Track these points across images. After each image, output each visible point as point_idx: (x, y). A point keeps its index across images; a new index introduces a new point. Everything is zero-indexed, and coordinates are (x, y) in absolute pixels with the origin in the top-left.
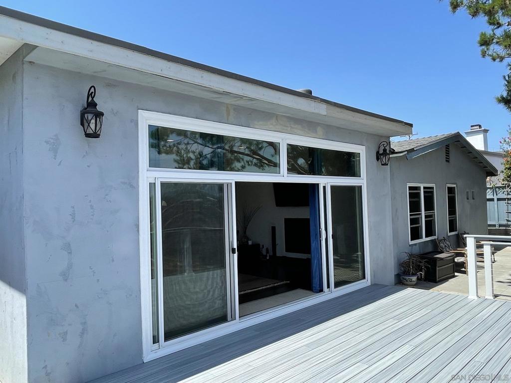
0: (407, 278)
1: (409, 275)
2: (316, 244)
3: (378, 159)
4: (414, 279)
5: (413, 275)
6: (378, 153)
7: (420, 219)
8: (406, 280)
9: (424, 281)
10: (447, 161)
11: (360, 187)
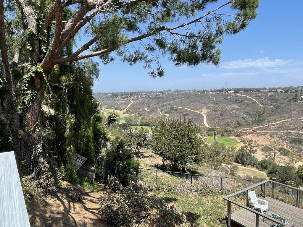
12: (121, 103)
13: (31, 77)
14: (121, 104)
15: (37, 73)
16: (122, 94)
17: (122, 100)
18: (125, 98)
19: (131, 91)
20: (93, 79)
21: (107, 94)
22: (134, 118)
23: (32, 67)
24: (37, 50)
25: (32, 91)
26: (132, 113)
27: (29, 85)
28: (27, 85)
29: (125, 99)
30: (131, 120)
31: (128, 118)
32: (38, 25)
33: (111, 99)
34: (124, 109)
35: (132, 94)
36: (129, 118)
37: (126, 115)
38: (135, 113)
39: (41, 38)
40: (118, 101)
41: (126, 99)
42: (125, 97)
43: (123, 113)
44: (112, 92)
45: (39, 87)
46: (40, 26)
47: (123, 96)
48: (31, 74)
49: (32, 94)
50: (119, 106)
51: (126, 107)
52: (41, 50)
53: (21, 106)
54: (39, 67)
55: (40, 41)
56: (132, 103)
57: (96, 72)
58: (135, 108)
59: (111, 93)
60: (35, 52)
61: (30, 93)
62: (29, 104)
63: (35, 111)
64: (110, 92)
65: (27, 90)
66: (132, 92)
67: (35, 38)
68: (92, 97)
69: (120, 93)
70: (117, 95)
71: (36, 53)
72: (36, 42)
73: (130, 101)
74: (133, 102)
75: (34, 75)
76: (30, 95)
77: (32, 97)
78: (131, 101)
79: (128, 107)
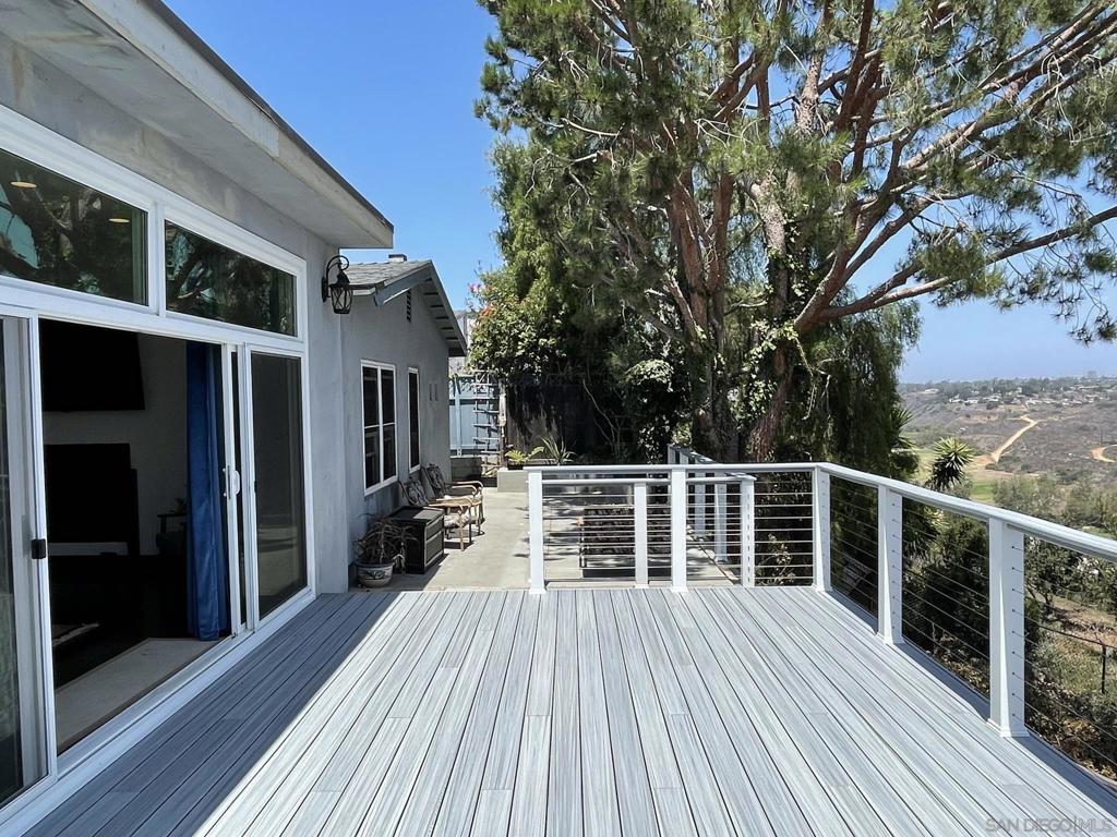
0: (375, 570)
1: (377, 563)
2: (207, 511)
3: (325, 296)
4: (388, 570)
5: (386, 562)
6: (325, 282)
7: (375, 440)
8: (371, 575)
9: (408, 572)
10: (409, 319)
11: (298, 361)
12: (980, 424)
13: (768, 353)
14: (978, 428)
15: (781, 342)
16: (984, 390)
17: (983, 414)
18: (996, 405)
19: (1026, 377)
20: (900, 347)
21: (920, 388)
22: (1037, 489)
23: (770, 329)
24: (783, 292)
25: (766, 383)
26: (1026, 468)
27: (761, 369)
28: (757, 369)
29: (998, 410)
30: (1021, 498)
31: (1009, 487)
32: (787, 239)
33: (937, 407)
34: (992, 449)
35: (1029, 390)
36: (1014, 489)
37: (1001, 476)
38: (1044, 467)
39: (792, 266)
40: (968, 416)
41: (1002, 408)
42: (999, 403)
43: (987, 468)
44: (939, 382)
45: (782, 372)
46: (793, 240)
47: (991, 398)
48: (770, 344)
49: (766, 387)
50: (970, 437)
51: (1001, 444)
52: (790, 292)
53: (742, 415)
54: (791, 329)
55: (790, 272)
56: (1031, 425)
57: (910, 329)
58: (1042, 447)
59: (937, 386)
60: (779, 296)
61: (763, 385)
62: (758, 409)
63: (769, 426)
64: (934, 382)
65: (756, 379)
66: (1033, 382)
67: (781, 267)
68: (894, 398)
69: (976, 383)
70: (964, 392)
71: (782, 299)
72: (783, 275)
73: (1022, 417)
74: (1033, 423)
75: (774, 348)
76: (762, 391)
77: (767, 396)
78: (1024, 418)
79: (1010, 442)
